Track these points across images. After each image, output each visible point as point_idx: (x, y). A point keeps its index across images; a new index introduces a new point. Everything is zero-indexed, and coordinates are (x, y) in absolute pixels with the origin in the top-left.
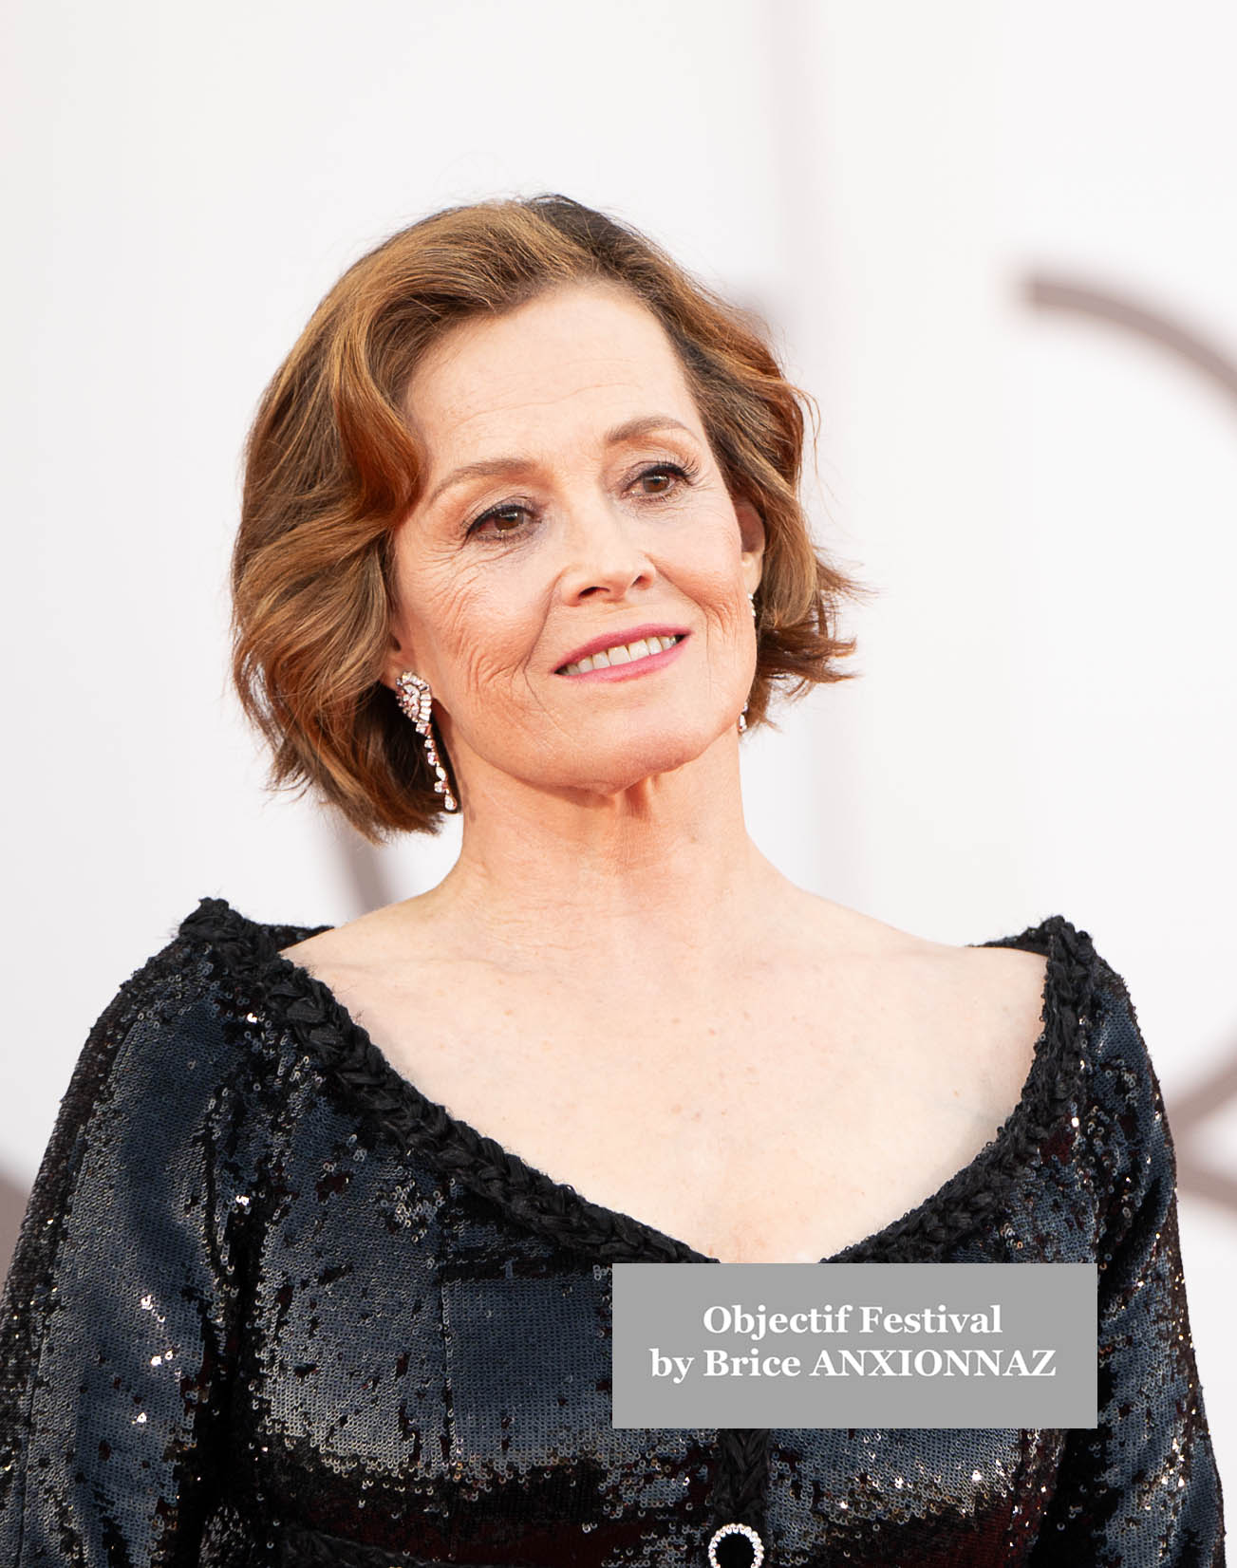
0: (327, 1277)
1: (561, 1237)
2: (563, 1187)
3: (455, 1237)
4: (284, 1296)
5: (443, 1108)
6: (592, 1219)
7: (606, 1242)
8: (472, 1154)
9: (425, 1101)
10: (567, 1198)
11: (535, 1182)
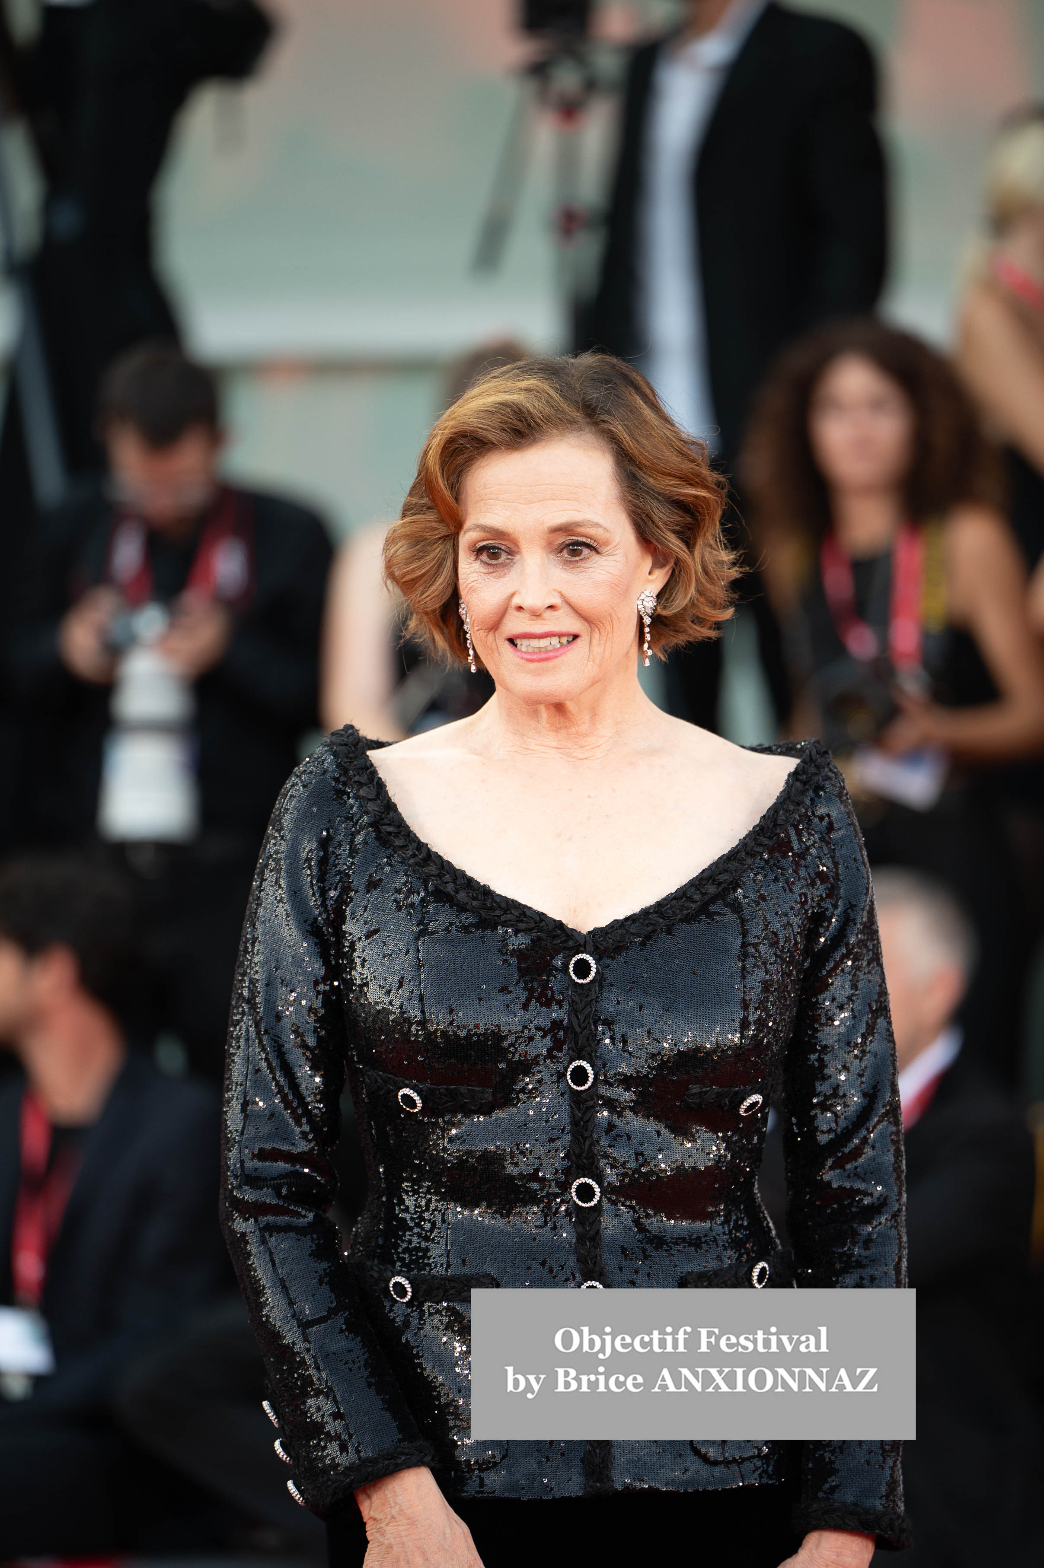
0: (369, 935)
1: (482, 912)
3: (428, 913)
6: (497, 903)
7: (505, 914)
8: (439, 869)
11: (470, 883)
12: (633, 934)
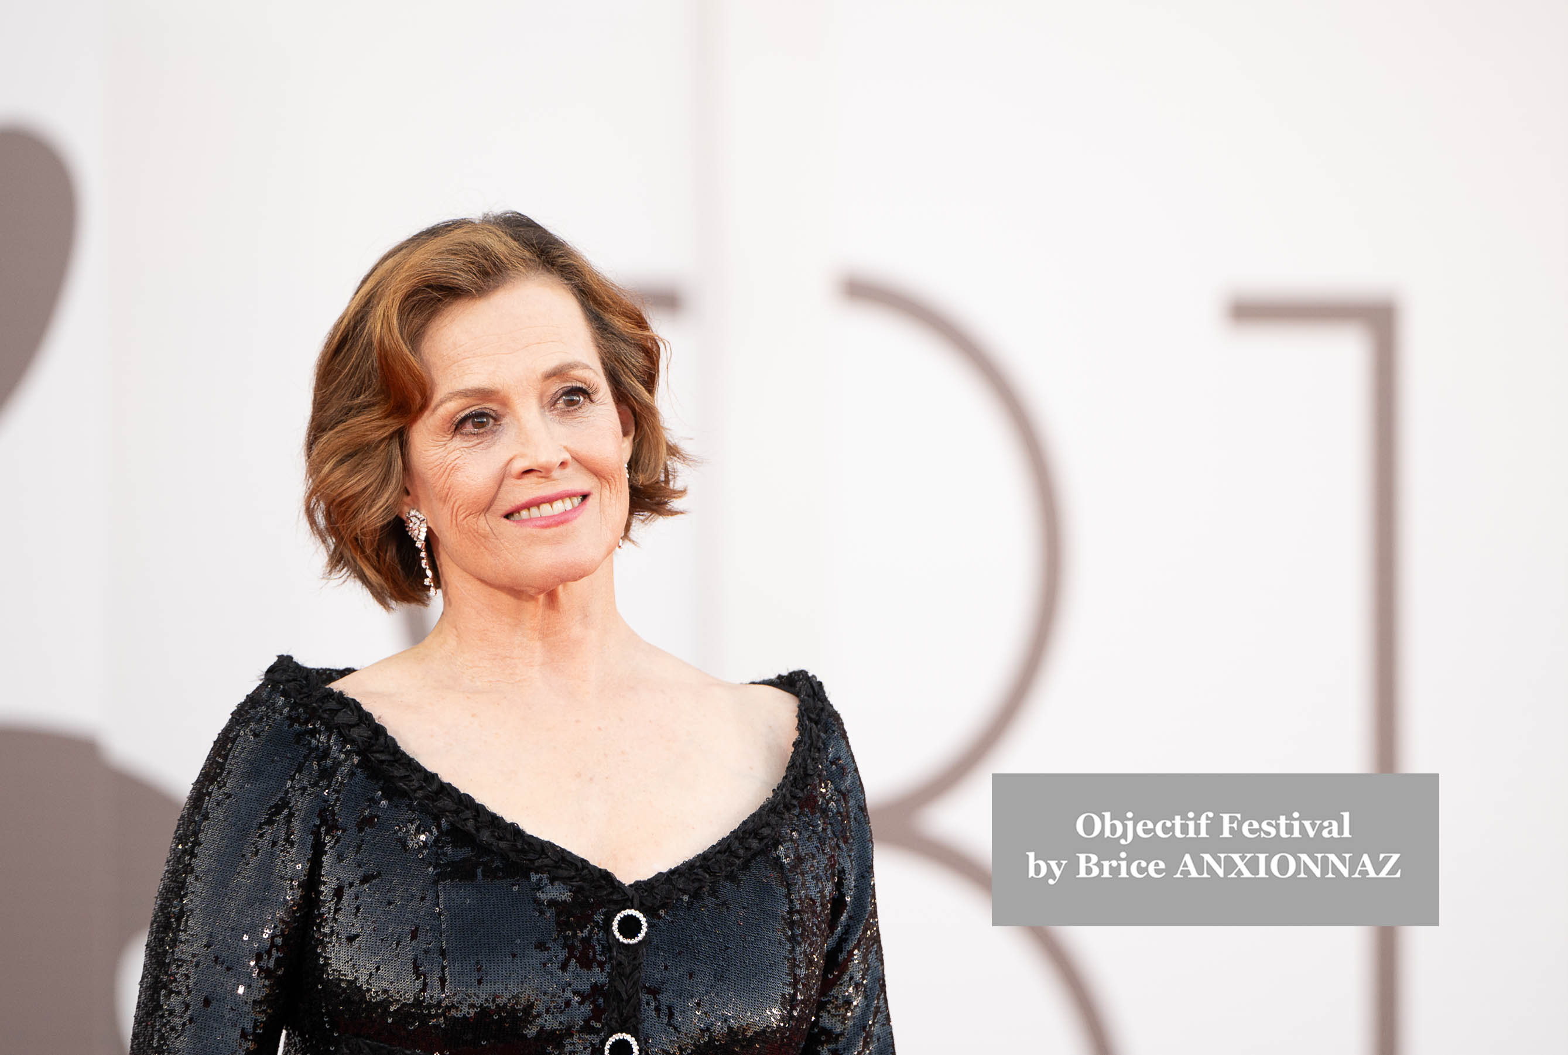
0: (365, 880)
1: (512, 855)
2: (512, 824)
3: (445, 854)
4: (338, 893)
5: (437, 774)
6: (530, 844)
7: (539, 859)
8: (456, 804)
9: (425, 770)
10: (515, 831)
11: (495, 821)
12: (680, 890)
